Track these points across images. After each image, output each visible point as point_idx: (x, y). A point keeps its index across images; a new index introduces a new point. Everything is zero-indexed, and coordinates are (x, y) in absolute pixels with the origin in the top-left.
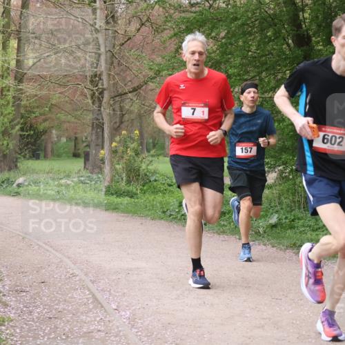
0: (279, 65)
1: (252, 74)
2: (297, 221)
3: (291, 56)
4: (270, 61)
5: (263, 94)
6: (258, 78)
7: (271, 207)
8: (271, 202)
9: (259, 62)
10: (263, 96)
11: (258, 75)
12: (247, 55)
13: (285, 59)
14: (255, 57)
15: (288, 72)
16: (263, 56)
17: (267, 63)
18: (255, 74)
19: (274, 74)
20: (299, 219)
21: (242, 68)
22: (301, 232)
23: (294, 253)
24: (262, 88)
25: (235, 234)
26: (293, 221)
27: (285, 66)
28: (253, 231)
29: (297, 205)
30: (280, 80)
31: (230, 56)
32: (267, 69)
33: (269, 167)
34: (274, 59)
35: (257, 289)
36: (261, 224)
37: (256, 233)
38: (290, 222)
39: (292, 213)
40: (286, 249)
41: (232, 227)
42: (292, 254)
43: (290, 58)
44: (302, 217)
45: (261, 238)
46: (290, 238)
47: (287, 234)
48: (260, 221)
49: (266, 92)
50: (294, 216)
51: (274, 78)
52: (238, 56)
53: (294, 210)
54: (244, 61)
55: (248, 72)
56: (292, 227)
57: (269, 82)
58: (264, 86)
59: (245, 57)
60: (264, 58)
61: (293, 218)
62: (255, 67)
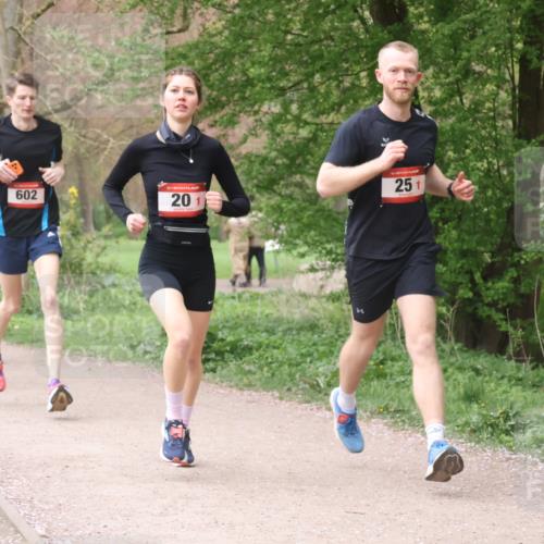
0: (347, 61)
1: (294, 78)
2: (389, 363)
3: (369, 44)
4: (329, 52)
5: (317, 116)
6: (305, 85)
7: (340, 336)
8: (339, 327)
9: (307, 53)
10: (318, 121)
11: (306, 80)
12: (285, 40)
13: (357, 48)
14: (301, 45)
15: (363, 74)
16: (313, 42)
17: (322, 55)
18: (301, 77)
19: (336, 78)
20: (393, 359)
21: (274, 65)
22: (398, 384)
23: (386, 424)
24: (315, 106)
25: (272, 389)
26: (382, 362)
27: (358, 63)
28: (305, 383)
29: (389, 332)
30: (348, 89)
31: (250, 42)
32: (323, 69)
33: (333, 260)
34: (337, 49)
35: (317, 494)
36: (321, 369)
37: (312, 386)
38: (377, 365)
39: (380, 349)
40: (370, 418)
41: (266, 374)
42: (381, 426)
43: (367, 47)
44: (400, 356)
45: (320, 395)
46: (379, 397)
47: (372, 389)
48: (318, 364)
49: (323, 113)
50: (384, 353)
51: (338, 86)
52: (266, 41)
53: (383, 342)
54: (279, 52)
55: (287, 74)
56: (381, 375)
57: (328, 94)
58: (317, 101)
59: (280, 44)
60: (317, 47)
61: (381, 358)
62: (301, 63)
